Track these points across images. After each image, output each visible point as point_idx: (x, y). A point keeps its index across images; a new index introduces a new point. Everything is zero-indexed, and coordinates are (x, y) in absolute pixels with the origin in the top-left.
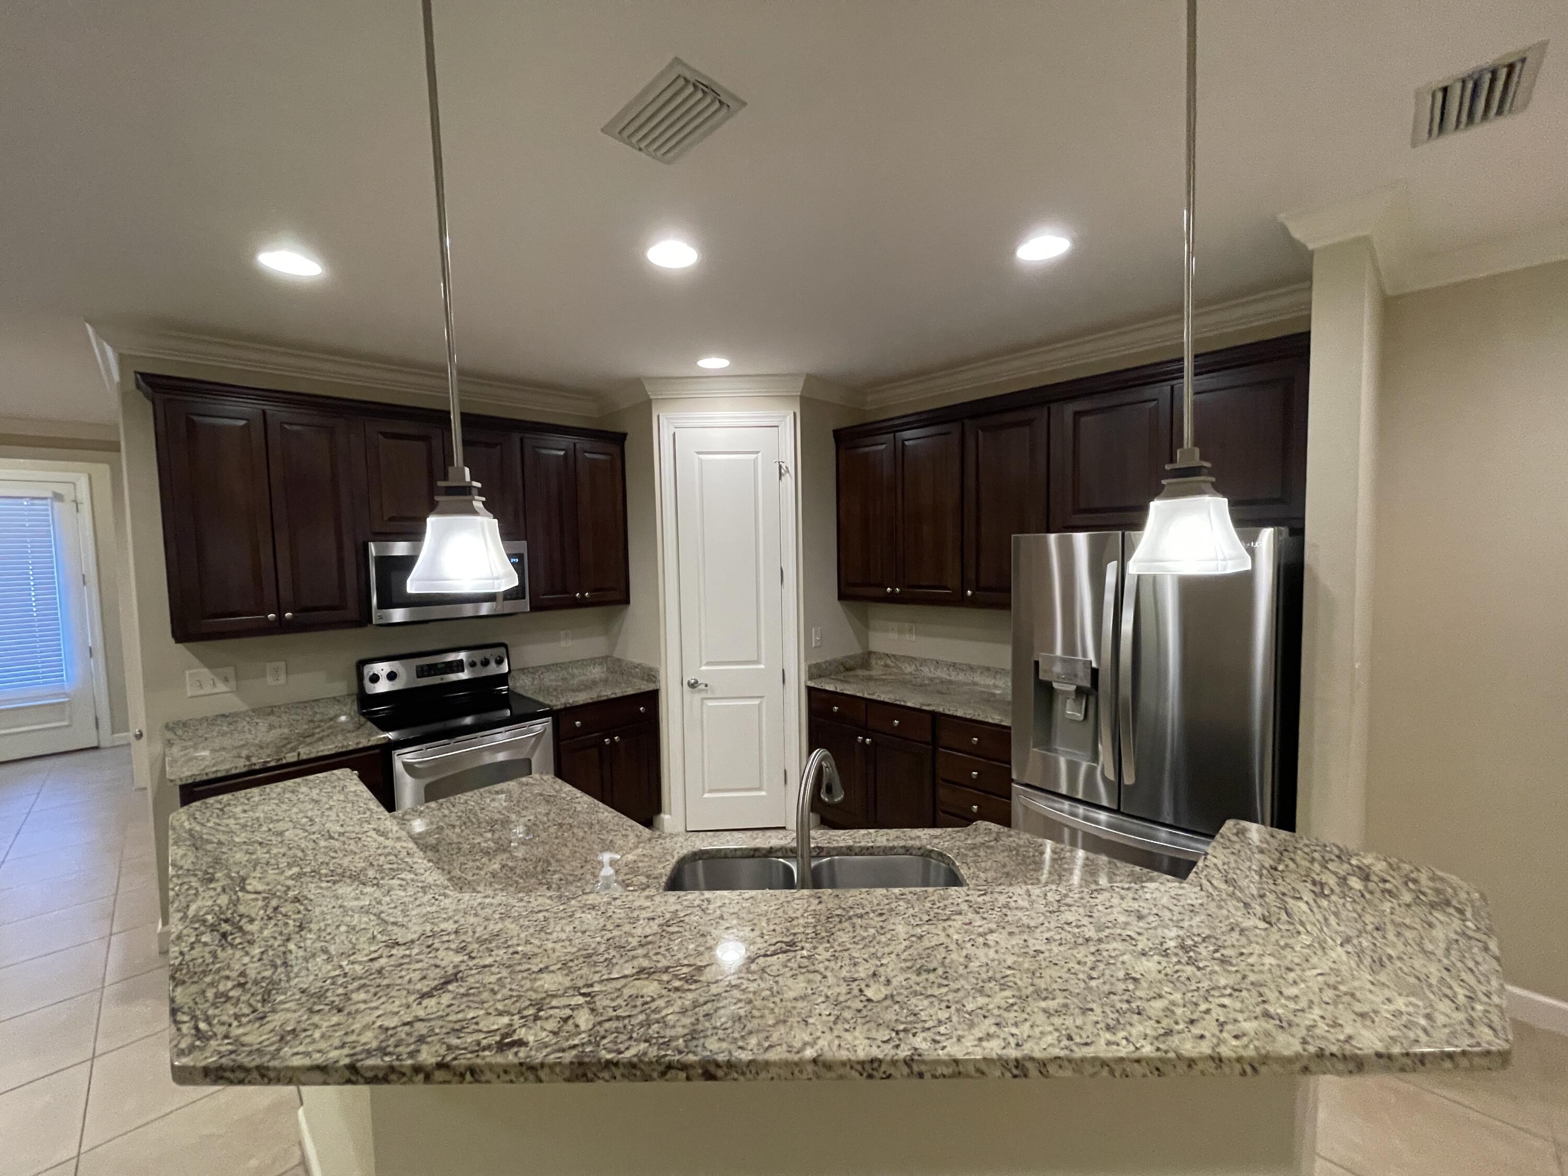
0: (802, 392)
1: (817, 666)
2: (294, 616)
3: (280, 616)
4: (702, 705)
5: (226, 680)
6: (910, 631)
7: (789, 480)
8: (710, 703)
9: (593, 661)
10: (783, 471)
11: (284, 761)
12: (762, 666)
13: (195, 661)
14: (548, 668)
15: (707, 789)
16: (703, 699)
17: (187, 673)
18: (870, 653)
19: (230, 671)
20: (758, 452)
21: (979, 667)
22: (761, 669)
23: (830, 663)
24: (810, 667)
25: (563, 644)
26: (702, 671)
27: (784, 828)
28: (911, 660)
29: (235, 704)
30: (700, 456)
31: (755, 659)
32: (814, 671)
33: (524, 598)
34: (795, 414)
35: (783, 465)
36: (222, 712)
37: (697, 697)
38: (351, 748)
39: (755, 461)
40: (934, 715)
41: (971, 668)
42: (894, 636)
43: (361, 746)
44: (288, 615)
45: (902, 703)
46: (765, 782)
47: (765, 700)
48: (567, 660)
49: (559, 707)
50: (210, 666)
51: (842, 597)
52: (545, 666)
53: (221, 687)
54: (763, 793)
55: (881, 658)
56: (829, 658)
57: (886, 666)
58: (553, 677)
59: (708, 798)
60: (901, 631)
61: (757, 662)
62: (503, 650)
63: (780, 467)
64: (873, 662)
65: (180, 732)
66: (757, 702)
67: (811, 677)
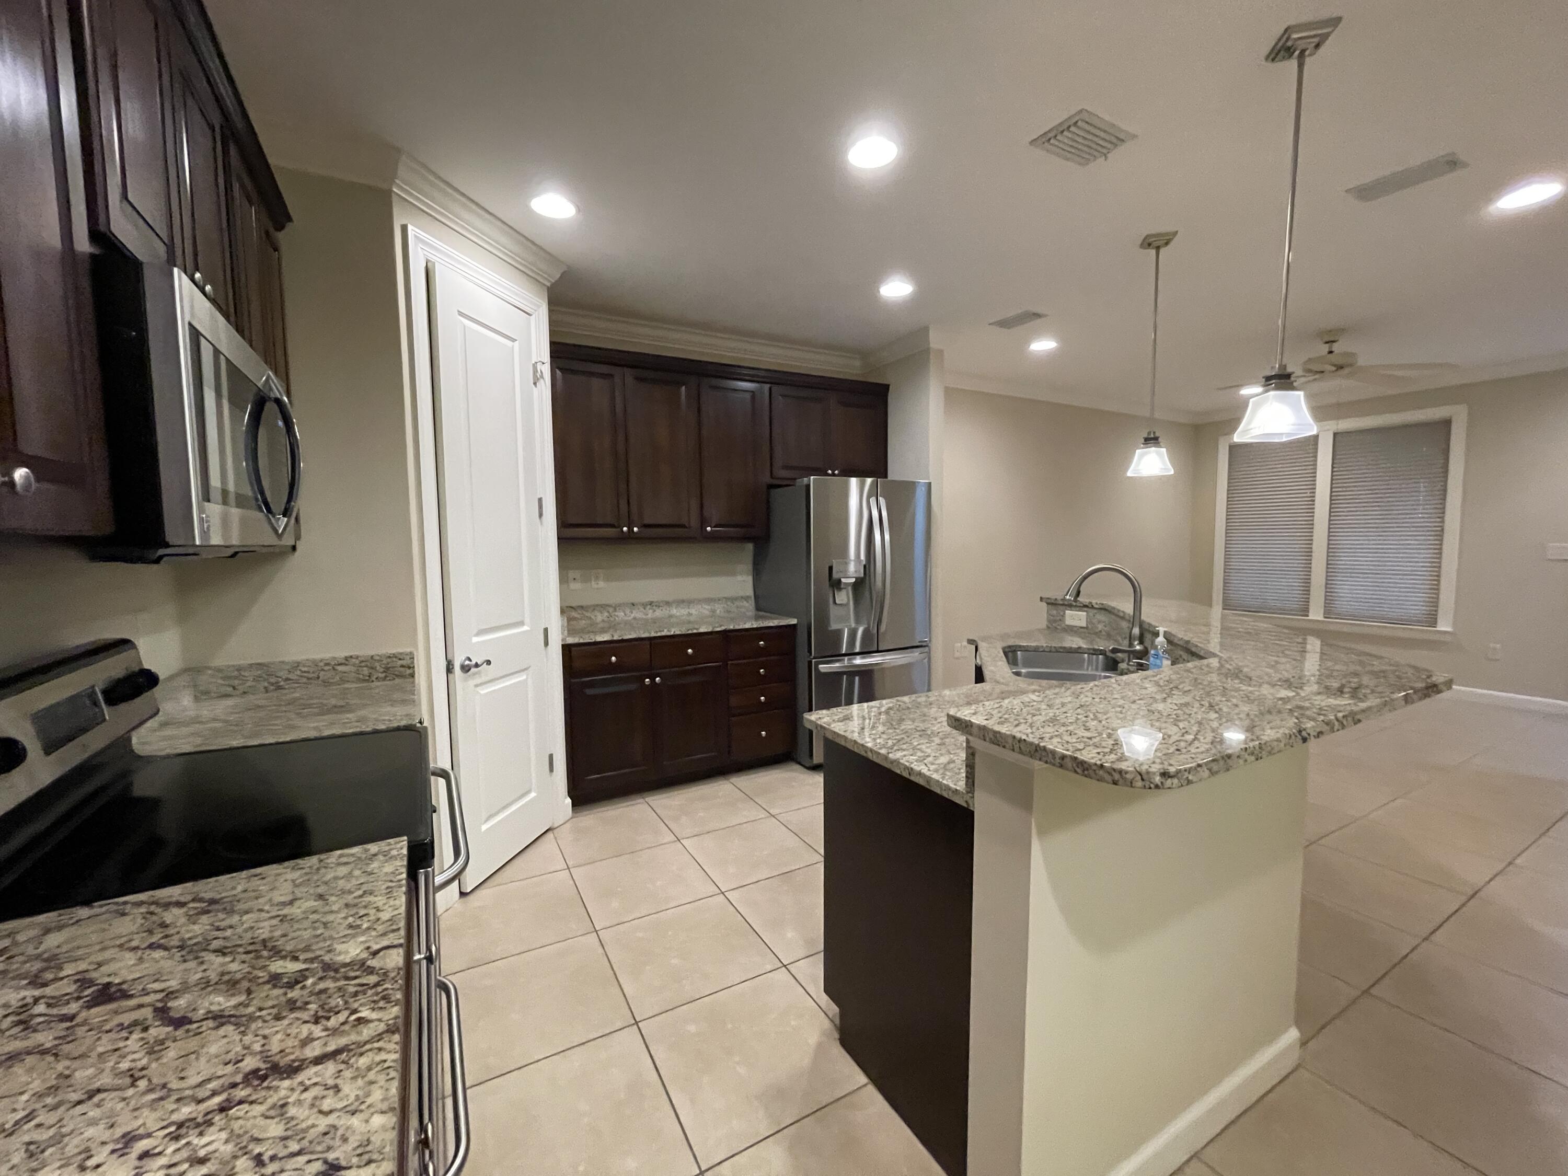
10: (538, 376)
12: (527, 628)
16: (476, 686)
20: (514, 341)
21: (674, 602)
22: (527, 631)
28: (603, 607)
35: (539, 369)
37: (471, 684)
39: (512, 350)
40: (726, 634)
41: (668, 603)
45: (695, 631)
61: (522, 623)
63: (536, 369)
66: (524, 677)
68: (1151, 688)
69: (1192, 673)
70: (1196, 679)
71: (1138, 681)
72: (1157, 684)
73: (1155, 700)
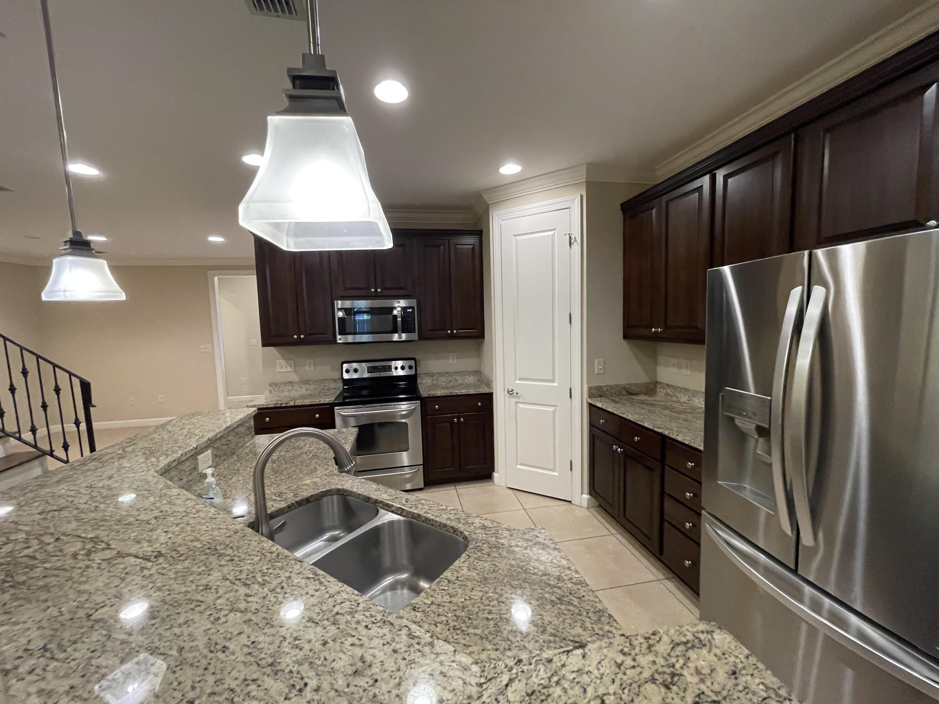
0: (587, 178)
1: (599, 388)
2: (304, 337)
3: (299, 336)
4: (516, 408)
5: (291, 366)
6: (687, 367)
7: (576, 247)
8: (521, 406)
9: (470, 373)
10: (572, 241)
11: (288, 405)
12: (556, 384)
13: (280, 356)
14: (441, 374)
15: (519, 462)
16: (517, 402)
17: (277, 361)
18: (657, 382)
19: (292, 362)
20: (555, 229)
22: (555, 386)
23: (612, 387)
24: (590, 389)
25: (451, 361)
26: (518, 385)
27: (570, 502)
29: (294, 378)
30: (516, 237)
31: (551, 378)
32: (594, 391)
33: (414, 332)
34: (582, 196)
35: (573, 237)
36: (290, 380)
37: (513, 400)
38: (317, 403)
39: (553, 236)
40: (664, 437)
42: (674, 370)
43: (321, 402)
44: (302, 336)
45: (642, 424)
46: (557, 467)
47: (558, 408)
48: (453, 371)
49: (425, 396)
50: (285, 359)
51: (625, 337)
52: (439, 373)
53: (289, 369)
54: (556, 474)
55: (664, 388)
56: (611, 384)
57: (667, 394)
58: (444, 380)
59: (519, 469)
60: (679, 367)
61: (552, 381)
62: (413, 362)
63: (570, 238)
64: (658, 390)
65: (274, 387)
66: (552, 409)
67: (591, 396)
68: (197, 432)
69: (178, 447)
70: (176, 443)
71: (205, 434)
72: (196, 435)
73: (193, 428)
